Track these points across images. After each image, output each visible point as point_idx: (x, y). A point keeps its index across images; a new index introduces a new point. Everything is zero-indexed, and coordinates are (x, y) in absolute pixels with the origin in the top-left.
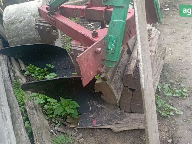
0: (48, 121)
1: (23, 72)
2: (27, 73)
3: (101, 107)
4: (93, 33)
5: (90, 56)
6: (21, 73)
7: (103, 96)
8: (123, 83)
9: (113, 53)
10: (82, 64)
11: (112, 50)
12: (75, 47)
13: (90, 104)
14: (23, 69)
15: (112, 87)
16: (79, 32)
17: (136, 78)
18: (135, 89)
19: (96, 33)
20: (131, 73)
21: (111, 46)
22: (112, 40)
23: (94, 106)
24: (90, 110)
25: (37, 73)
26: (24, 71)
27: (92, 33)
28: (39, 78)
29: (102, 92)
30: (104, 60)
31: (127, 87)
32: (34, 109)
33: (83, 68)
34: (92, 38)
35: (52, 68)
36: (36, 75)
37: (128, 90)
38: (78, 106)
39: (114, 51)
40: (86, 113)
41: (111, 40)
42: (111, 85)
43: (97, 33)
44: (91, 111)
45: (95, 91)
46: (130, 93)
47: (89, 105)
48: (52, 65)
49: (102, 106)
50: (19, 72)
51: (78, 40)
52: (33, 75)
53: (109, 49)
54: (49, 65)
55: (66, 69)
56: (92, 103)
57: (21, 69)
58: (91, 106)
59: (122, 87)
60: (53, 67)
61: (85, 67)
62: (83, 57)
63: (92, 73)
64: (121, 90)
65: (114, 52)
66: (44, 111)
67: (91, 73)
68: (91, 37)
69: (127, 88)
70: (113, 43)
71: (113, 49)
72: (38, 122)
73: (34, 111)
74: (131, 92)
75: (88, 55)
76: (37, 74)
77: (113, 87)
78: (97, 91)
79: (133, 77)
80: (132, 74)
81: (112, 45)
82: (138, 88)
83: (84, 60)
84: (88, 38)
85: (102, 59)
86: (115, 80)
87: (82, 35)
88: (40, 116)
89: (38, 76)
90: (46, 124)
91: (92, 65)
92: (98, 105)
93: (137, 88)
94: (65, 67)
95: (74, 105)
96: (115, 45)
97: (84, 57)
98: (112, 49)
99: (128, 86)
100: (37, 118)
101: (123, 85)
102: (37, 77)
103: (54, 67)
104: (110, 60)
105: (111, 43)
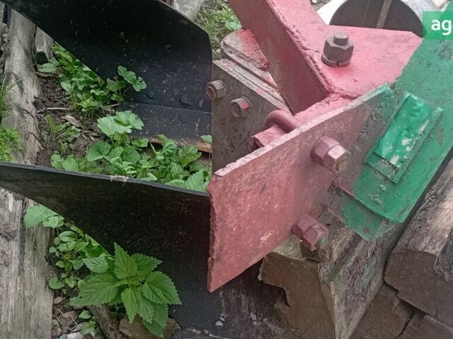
0: (55, 297)
1: (37, 59)
2: (48, 68)
3: (264, 326)
4: (332, 44)
5: (281, 172)
6: (30, 61)
7: (287, 307)
8: (384, 270)
9: (396, 180)
10: (229, 206)
11: (394, 167)
12: (239, 65)
13: (227, 300)
14: (38, 50)
15: (333, 292)
16: (276, 8)
17: (447, 276)
18: (424, 314)
19: (345, 48)
20: (430, 250)
21: (396, 145)
22: (412, 119)
23: (239, 311)
24: (219, 324)
25: (80, 83)
26: (41, 59)
27: (327, 44)
28: (84, 104)
29: (287, 292)
30: (338, 190)
31: (397, 291)
32: (18, 238)
33: (229, 220)
34: (321, 65)
35: (137, 88)
36: (76, 87)
37: (392, 303)
38: (177, 301)
39: (400, 174)
40: (201, 329)
41: (408, 120)
42: (332, 285)
43: (351, 49)
44: (223, 328)
45: (260, 277)
46: (397, 317)
47: (220, 303)
48: (140, 79)
49: (270, 325)
50: (24, 54)
51: (258, 38)
52: (66, 85)
53: (384, 153)
54: (130, 76)
55: (184, 105)
56: (233, 299)
57: (35, 48)
58: (227, 312)
59: (375, 285)
60: (140, 86)
61: (242, 215)
62: (247, 176)
63: (268, 240)
64: (365, 301)
65: (401, 180)
66: (52, 250)
67: (263, 239)
68: (317, 58)
69: (391, 294)
70: (409, 137)
71: (401, 161)
72: (12, 302)
73: (14, 247)
74: (403, 316)
75: (273, 165)
76: (81, 88)
77: (337, 293)
78: (267, 281)
79: (436, 268)
80: (433, 256)
81: (405, 142)
82: (439, 316)
83: (245, 187)
84: (302, 56)
85: (333, 185)
86: (357, 260)
87: (285, 29)
88: (26, 275)
89: (81, 92)
90: (42, 313)
91: (276, 206)
92: (253, 317)
93: (434, 312)
94: (185, 99)
95: (160, 293)
96: (419, 149)
97: (253, 176)
98: (394, 161)
99: (400, 289)
100: (12, 284)
101: (379, 277)
102: (79, 95)
103: (144, 86)
104: (369, 206)
105: (401, 133)
